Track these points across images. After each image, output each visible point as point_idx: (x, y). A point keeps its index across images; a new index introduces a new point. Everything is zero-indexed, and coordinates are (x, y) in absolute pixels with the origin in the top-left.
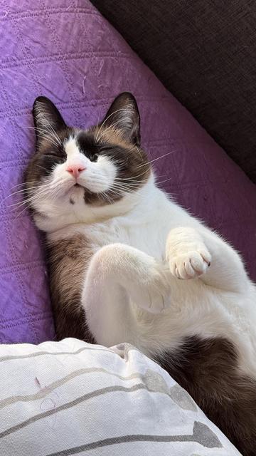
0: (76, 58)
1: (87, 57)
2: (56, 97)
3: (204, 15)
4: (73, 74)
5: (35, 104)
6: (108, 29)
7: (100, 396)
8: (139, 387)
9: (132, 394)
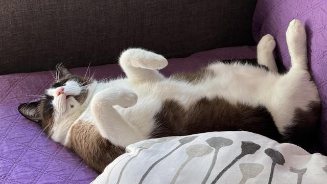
0: (6, 97)
1: (10, 92)
2: (14, 115)
3: (32, 28)
4: (11, 102)
5: (20, 111)
6: (7, 76)
7: (126, 168)
8: (140, 151)
9: (139, 155)
